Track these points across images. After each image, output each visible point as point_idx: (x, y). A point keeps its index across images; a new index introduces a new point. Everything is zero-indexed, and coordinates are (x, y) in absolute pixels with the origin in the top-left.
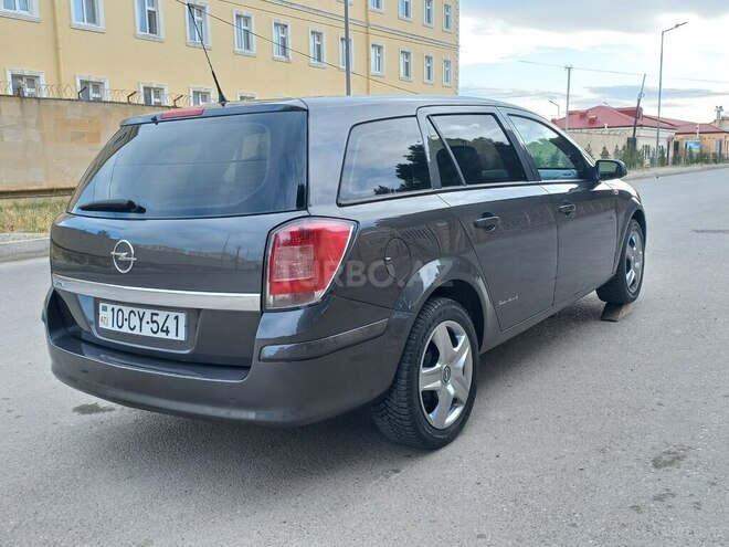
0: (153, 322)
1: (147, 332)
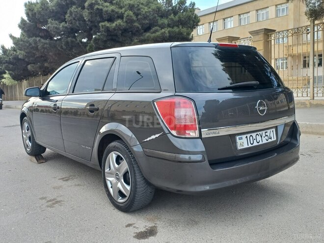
0: (266, 136)
1: (265, 141)
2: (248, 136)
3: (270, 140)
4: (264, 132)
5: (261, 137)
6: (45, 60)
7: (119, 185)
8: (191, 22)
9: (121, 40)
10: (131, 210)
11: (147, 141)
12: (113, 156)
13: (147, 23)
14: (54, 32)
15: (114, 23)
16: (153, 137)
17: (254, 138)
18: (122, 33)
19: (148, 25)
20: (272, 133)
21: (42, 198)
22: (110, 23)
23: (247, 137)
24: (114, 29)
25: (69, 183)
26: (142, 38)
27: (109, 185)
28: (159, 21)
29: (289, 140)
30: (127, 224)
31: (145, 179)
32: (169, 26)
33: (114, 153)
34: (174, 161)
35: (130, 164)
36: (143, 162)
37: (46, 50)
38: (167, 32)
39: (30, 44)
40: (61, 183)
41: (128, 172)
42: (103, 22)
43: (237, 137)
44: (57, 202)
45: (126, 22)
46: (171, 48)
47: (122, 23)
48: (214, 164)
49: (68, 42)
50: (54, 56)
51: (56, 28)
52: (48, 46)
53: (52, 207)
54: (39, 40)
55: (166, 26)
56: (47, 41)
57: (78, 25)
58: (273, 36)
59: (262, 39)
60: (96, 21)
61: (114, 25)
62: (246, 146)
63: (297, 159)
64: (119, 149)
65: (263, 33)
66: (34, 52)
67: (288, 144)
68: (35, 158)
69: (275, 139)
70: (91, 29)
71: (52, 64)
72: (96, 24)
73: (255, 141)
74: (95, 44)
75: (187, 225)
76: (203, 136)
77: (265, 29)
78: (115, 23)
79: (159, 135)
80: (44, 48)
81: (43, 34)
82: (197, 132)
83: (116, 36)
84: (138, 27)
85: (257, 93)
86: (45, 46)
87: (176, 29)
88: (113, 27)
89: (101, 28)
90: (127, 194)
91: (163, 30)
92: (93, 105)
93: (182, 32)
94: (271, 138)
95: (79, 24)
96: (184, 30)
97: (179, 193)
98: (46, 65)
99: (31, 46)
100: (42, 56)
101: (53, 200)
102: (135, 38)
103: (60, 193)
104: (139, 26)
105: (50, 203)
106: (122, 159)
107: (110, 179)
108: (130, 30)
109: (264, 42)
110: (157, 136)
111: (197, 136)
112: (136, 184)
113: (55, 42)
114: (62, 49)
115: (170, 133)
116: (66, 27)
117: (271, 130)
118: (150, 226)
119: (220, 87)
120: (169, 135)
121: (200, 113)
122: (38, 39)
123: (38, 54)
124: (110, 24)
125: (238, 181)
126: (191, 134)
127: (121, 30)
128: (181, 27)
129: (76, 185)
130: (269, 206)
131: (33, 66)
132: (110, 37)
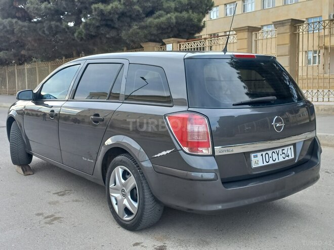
0: (283, 154)
1: (281, 159)
2: (264, 153)
3: (287, 158)
4: (280, 150)
5: (278, 155)
6: (22, 46)
7: (125, 202)
8: (204, 6)
9: (117, 26)
10: (138, 229)
11: (157, 157)
12: (119, 170)
13: (150, 6)
14: (34, 14)
15: (109, 4)
16: (164, 153)
17: (270, 155)
18: (119, 17)
19: (151, 9)
20: (289, 150)
21: (38, 215)
22: (104, 5)
23: (262, 155)
24: (110, 13)
25: (65, 198)
26: (143, 24)
27: (114, 202)
28: (164, 4)
29: (309, 157)
30: (134, 243)
31: (153, 196)
32: (176, 10)
33: (121, 168)
34: (184, 179)
35: (137, 179)
36: (152, 178)
37: (23, 35)
38: (173, 17)
39: (5, 27)
40: (56, 198)
41: (136, 188)
42: (96, 3)
43: (252, 155)
44: (56, 219)
45: (124, 4)
46: (184, 59)
47: (119, 6)
48: (226, 182)
49: (52, 27)
50: (33, 43)
51: (37, 9)
52: (26, 29)
53: (52, 224)
54: (16, 22)
55: (173, 10)
56: (26, 24)
57: (65, 6)
58: (302, 28)
59: (288, 31)
60: (87, 2)
61: (109, 7)
62: (261, 164)
63: (318, 178)
64: (126, 163)
65: (290, 24)
66: (9, 36)
67: (307, 162)
68: (22, 169)
69: (293, 157)
70: (80, 11)
71: (30, 52)
72: (87, 6)
73: (271, 159)
74: (86, 30)
75: (198, 245)
76: (216, 154)
77: (292, 19)
78: (111, 5)
79: (170, 151)
80: (22, 32)
81: (20, 15)
82: (210, 149)
83: (112, 20)
84: (139, 11)
85: (274, 109)
86: (23, 29)
87: (185, 15)
88: (108, 11)
89: (93, 11)
90: (134, 212)
91: (169, 15)
92: (97, 115)
93: (192, 17)
94: (288, 156)
95: (67, 5)
96: (194, 16)
97: (189, 211)
98: (23, 52)
99: (5, 29)
100: (17, 42)
101: (52, 216)
102: (135, 23)
103: (58, 208)
104: (139, 9)
105: (49, 219)
106: (129, 174)
107: (115, 196)
108: (128, 14)
109: (291, 35)
110: (168, 152)
111: (209, 154)
112: (144, 201)
113: (35, 25)
114: (45, 34)
115: (182, 150)
116: (49, 9)
117: (289, 147)
118: (159, 245)
119: (235, 103)
120: (181, 152)
121: (214, 128)
122: (14, 20)
123: (13, 39)
124: (105, 7)
125: (254, 200)
126: (204, 151)
127: (117, 14)
128: (190, 11)
129: (73, 201)
130: (285, 228)
131: (6, 53)
132: (104, 22)
